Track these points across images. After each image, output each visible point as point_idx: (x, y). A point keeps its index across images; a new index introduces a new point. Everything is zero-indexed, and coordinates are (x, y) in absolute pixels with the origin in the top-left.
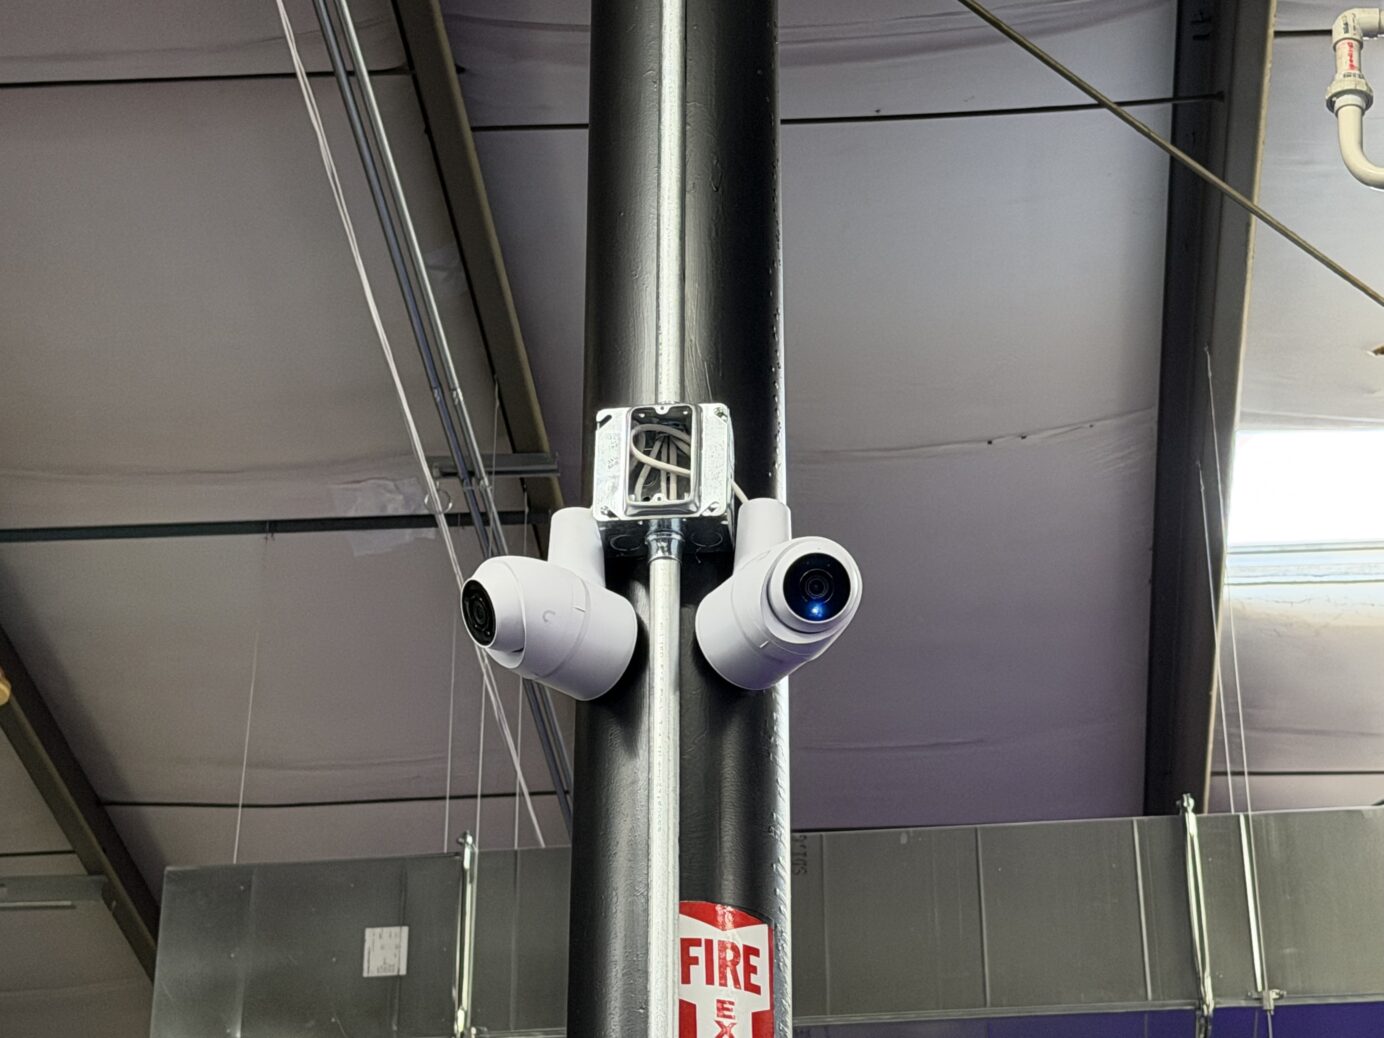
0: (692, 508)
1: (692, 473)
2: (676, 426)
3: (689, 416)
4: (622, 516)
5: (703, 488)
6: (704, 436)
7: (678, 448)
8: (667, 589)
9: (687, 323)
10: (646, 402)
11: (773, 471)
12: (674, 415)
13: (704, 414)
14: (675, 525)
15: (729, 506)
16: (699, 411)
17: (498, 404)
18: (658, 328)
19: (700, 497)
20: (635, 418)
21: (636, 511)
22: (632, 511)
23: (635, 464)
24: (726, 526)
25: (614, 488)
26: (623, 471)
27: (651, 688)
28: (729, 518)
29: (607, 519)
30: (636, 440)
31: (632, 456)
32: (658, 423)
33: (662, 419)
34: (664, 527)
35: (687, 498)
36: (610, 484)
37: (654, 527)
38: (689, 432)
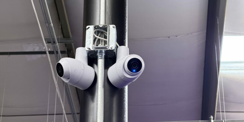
0: (107, 48)
1: (107, 40)
2: (104, 30)
3: (107, 28)
4: (92, 49)
5: (110, 43)
6: (110, 32)
7: (104, 35)
8: (101, 65)
9: (106, 7)
10: (97, 24)
11: (125, 40)
12: (104, 27)
13: (110, 27)
14: (103, 51)
15: (115, 47)
16: (109, 26)
17: (60, 27)
18: (100, 8)
19: (109, 45)
20: (95, 28)
21: (95, 48)
22: (94, 48)
23: (95, 38)
24: (115, 52)
25: (90, 43)
26: (92, 39)
27: (98, 87)
28: (115, 50)
29: (88, 50)
30: (95, 33)
31: (94, 36)
32: (100, 29)
33: (101, 28)
34: (101, 52)
35: (106, 46)
36: (89, 42)
37: (99, 52)
38: (107, 31)
